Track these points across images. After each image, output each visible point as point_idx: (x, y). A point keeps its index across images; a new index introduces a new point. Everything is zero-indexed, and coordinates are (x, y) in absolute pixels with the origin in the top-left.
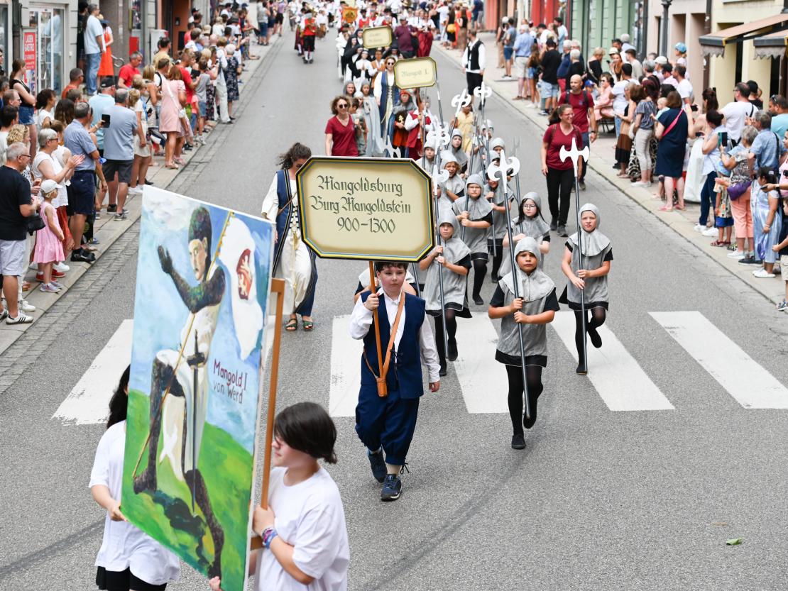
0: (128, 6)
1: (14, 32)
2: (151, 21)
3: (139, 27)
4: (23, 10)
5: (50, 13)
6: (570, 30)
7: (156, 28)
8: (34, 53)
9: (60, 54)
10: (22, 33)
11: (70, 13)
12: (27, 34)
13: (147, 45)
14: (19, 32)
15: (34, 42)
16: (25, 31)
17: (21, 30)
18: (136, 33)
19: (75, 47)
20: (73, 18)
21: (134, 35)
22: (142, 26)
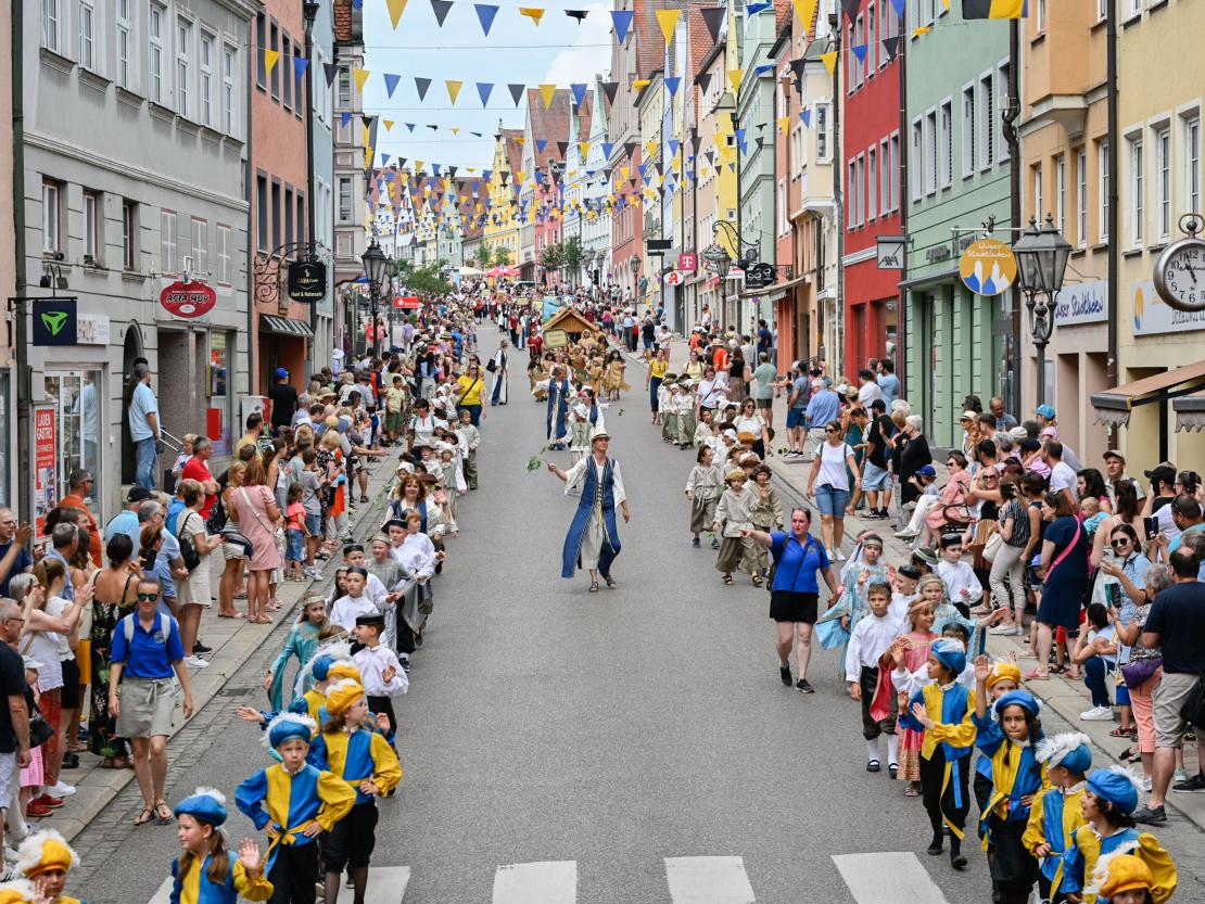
0: (204, 361)
1: (19, 410)
2: (241, 382)
3: (221, 391)
4: (33, 375)
5: (79, 378)
6: (904, 377)
7: (250, 393)
8: (51, 441)
9: (95, 440)
10: (33, 412)
11: (111, 377)
12: (40, 412)
13: (236, 420)
14: (27, 410)
15: (52, 425)
16: (37, 408)
17: (30, 408)
18: (217, 403)
19: (119, 429)
20: (115, 385)
21: (214, 405)
22: (227, 391)
